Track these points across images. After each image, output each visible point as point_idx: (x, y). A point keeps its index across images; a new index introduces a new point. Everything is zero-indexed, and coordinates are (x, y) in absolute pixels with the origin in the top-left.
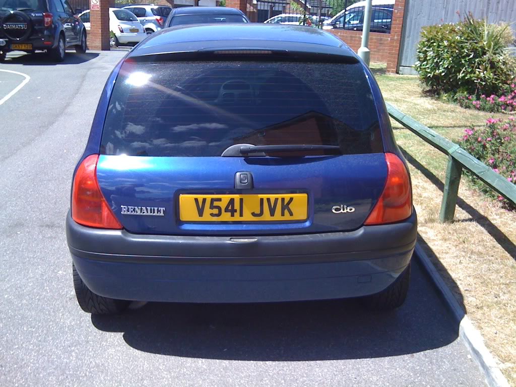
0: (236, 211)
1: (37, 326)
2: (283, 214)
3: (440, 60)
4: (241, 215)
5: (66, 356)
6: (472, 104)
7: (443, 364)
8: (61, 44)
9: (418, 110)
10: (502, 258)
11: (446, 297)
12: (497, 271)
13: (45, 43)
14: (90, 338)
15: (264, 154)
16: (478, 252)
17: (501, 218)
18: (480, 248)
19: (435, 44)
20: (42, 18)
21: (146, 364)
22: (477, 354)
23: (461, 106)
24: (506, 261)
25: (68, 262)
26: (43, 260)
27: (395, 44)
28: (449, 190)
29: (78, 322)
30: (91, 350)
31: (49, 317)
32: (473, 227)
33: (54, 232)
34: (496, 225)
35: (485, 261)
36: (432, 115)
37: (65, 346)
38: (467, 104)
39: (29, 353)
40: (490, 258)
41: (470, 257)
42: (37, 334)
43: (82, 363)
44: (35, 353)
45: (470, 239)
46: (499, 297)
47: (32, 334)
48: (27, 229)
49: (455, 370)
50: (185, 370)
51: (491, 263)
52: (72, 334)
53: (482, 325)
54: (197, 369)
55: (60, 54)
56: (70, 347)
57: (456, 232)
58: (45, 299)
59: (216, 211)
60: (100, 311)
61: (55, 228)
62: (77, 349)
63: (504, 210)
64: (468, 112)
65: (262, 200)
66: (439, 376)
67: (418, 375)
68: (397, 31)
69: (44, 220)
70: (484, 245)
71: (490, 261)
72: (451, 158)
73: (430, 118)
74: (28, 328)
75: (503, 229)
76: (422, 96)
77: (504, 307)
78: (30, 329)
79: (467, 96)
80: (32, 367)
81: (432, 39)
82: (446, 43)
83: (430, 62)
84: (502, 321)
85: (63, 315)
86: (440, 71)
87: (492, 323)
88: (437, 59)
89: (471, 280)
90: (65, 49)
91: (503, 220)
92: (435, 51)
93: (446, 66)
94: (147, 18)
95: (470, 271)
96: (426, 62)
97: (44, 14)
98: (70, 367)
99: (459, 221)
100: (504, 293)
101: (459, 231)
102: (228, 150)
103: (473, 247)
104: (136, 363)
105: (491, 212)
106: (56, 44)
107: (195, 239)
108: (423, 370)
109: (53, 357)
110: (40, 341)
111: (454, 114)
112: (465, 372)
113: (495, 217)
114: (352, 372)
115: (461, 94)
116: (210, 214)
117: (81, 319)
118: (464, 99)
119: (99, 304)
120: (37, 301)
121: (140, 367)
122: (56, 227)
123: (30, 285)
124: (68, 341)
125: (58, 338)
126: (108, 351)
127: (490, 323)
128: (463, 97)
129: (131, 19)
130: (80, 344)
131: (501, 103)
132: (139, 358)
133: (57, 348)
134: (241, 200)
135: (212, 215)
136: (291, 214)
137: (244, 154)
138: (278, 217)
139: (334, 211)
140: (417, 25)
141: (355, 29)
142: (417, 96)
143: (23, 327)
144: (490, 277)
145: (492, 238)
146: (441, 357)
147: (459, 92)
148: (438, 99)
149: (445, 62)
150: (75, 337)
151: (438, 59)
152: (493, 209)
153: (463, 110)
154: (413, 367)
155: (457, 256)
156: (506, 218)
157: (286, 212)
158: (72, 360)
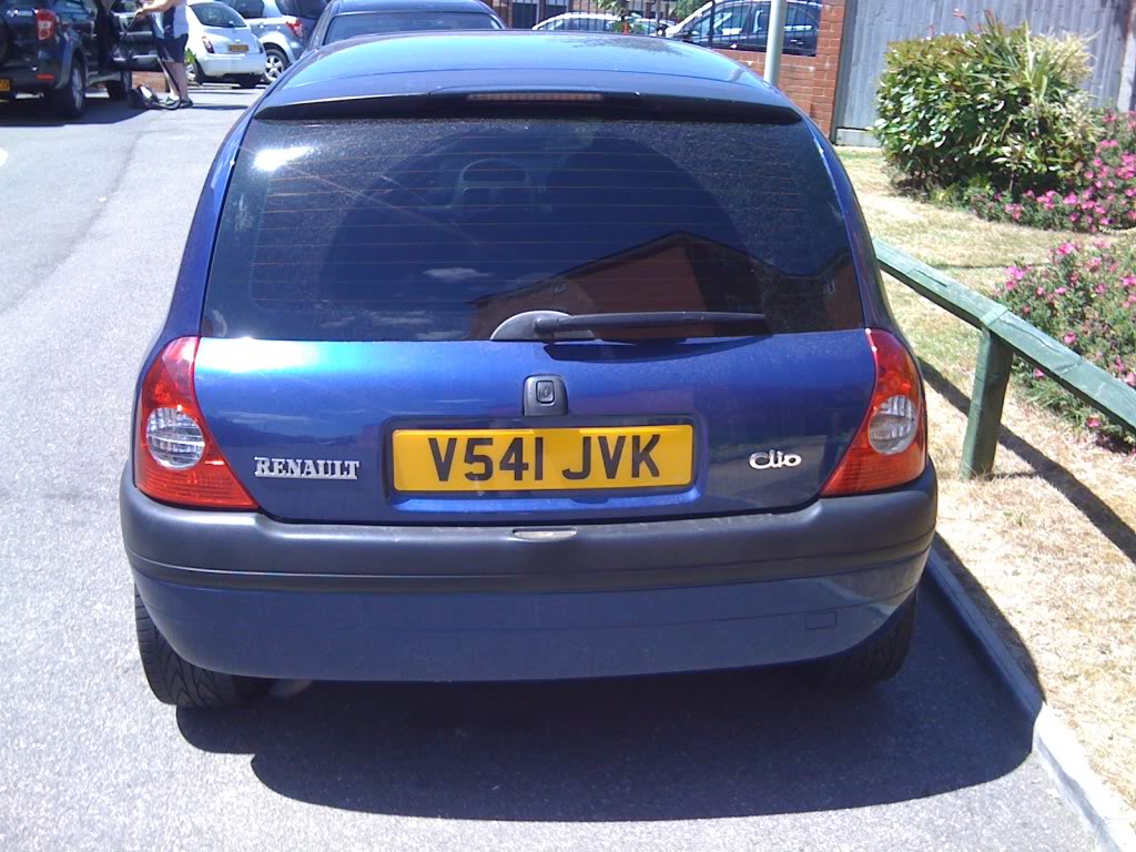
0: (526, 467)
1: (49, 737)
2: (636, 474)
3: (930, 115)
4: (539, 476)
5: (121, 810)
6: (1003, 210)
7: (997, 811)
8: (77, 80)
9: (887, 224)
10: (1108, 559)
11: (991, 653)
12: (1100, 591)
13: (40, 77)
14: (175, 764)
15: (590, 333)
16: (1054, 545)
17: (1095, 467)
18: (1057, 538)
19: (918, 80)
20: (31, 22)
21: (312, 823)
22: (1072, 788)
23: (980, 216)
24: (1116, 567)
25: (116, 581)
26: (56, 578)
27: (825, 80)
28: (982, 406)
29: (147, 727)
30: (179, 793)
31: (77, 716)
32: (1036, 489)
33: (80, 510)
34: (1087, 484)
35: (1070, 568)
36: (917, 235)
37: (118, 785)
38: (993, 211)
39: (34, 803)
40: (1083, 560)
41: (1036, 559)
42: (52, 758)
43: (162, 825)
44: (48, 802)
45: (1032, 517)
46: (1111, 652)
47: (40, 757)
48: (18, 505)
49: (1024, 825)
50: (405, 838)
51: (1084, 572)
52: (134, 755)
53: (1079, 719)
54: (432, 834)
55: (73, 101)
56: (129, 786)
57: (999, 500)
58: (67, 672)
59: (479, 468)
60: (198, 701)
61: (83, 502)
62: (149, 792)
63: (1101, 449)
64: (997, 229)
65: (587, 440)
66: (990, 839)
67: (943, 839)
68: (830, 50)
69: (55, 482)
70: (1064, 531)
71: (1081, 568)
72: (988, 334)
73: (916, 242)
74: (28, 744)
75: (1104, 494)
76: (892, 195)
77: (1124, 675)
78: (34, 745)
79: (992, 193)
80: (44, 837)
81: (911, 68)
82: (942, 78)
83: (908, 119)
84: (1122, 709)
85: (110, 710)
86: (932, 138)
87: (1099, 715)
88: (924, 112)
89: (1044, 613)
90: (85, 90)
91: (1099, 470)
92: (921, 96)
93: (944, 129)
94: (266, 21)
95: (1039, 592)
96: (898, 120)
97: (36, 12)
98: (134, 836)
99: (1003, 476)
100: (1121, 643)
101: (1007, 498)
102: (506, 326)
103: (1040, 535)
104: (289, 824)
105: (1073, 455)
106: (64, 79)
107: (431, 534)
108: (954, 827)
109: (90, 811)
110: (59, 774)
111: (965, 234)
112: (1048, 828)
113: (1083, 465)
114: (791, 835)
115: (977, 190)
116: (466, 475)
117: (154, 720)
118: (986, 200)
119: (197, 686)
120: (47, 676)
121: (299, 832)
122: (84, 498)
123: (30, 637)
124: (124, 772)
125: (101, 766)
126: (220, 794)
127: (1094, 713)
128: (984, 197)
129: (231, 22)
130: (151, 779)
131: (1068, 208)
132: (295, 812)
133: (99, 790)
134: (539, 441)
135: (470, 476)
136: (655, 472)
137: (544, 333)
138: (623, 479)
139: (753, 463)
140: (873, 37)
141: (734, 46)
142: (881, 192)
143: (16, 741)
144: (1085, 606)
145: (1080, 513)
146: (991, 795)
147: (974, 185)
148: (928, 199)
149: (941, 120)
150: (140, 762)
151: (927, 113)
152: (1076, 448)
153: (984, 224)
154: (931, 821)
155: (1007, 556)
156: (1107, 466)
157: (643, 467)
158: (137, 819)
